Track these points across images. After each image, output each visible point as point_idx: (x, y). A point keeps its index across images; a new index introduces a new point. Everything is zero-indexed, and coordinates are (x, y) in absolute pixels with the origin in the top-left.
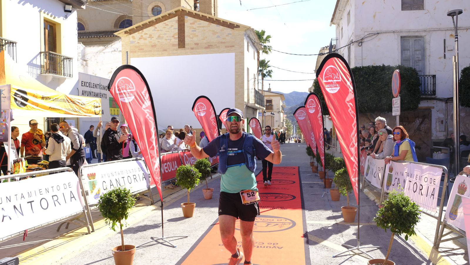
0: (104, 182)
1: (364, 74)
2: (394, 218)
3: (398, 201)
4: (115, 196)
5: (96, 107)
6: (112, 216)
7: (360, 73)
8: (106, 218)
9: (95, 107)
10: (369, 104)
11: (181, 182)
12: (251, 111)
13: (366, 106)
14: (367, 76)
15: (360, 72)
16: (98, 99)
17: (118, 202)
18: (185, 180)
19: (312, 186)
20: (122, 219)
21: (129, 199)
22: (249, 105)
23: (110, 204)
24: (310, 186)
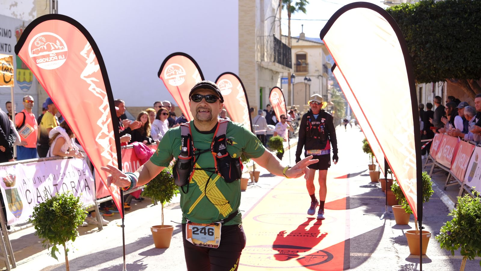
0: (28, 191)
1: (462, 11)
2: (463, 234)
3: (469, 210)
4: (58, 206)
5: (6, 70)
6: (53, 236)
7: (455, 10)
8: (45, 238)
9: (4, 69)
10: (470, 63)
11: (151, 192)
12: (267, 75)
13: (464, 66)
14: (467, 15)
15: (454, 8)
16: (7, 56)
17: (63, 215)
18: (158, 188)
19: (367, 202)
20: (68, 240)
21: (78, 212)
22: (264, 64)
23: (51, 217)
24: (363, 202)
